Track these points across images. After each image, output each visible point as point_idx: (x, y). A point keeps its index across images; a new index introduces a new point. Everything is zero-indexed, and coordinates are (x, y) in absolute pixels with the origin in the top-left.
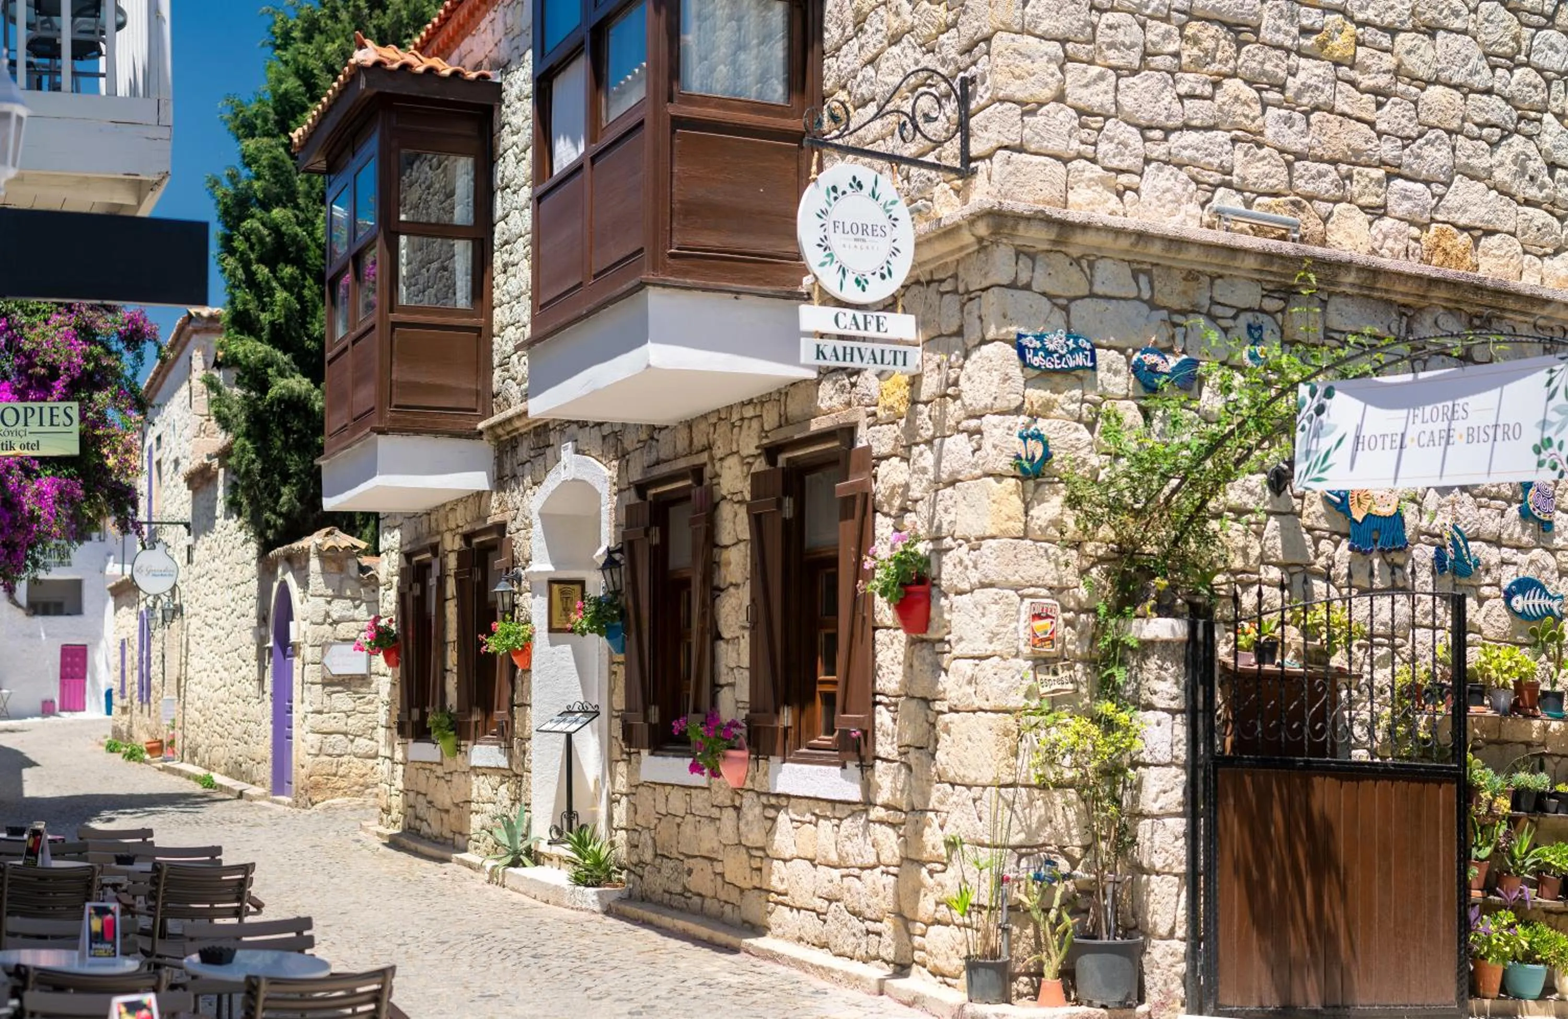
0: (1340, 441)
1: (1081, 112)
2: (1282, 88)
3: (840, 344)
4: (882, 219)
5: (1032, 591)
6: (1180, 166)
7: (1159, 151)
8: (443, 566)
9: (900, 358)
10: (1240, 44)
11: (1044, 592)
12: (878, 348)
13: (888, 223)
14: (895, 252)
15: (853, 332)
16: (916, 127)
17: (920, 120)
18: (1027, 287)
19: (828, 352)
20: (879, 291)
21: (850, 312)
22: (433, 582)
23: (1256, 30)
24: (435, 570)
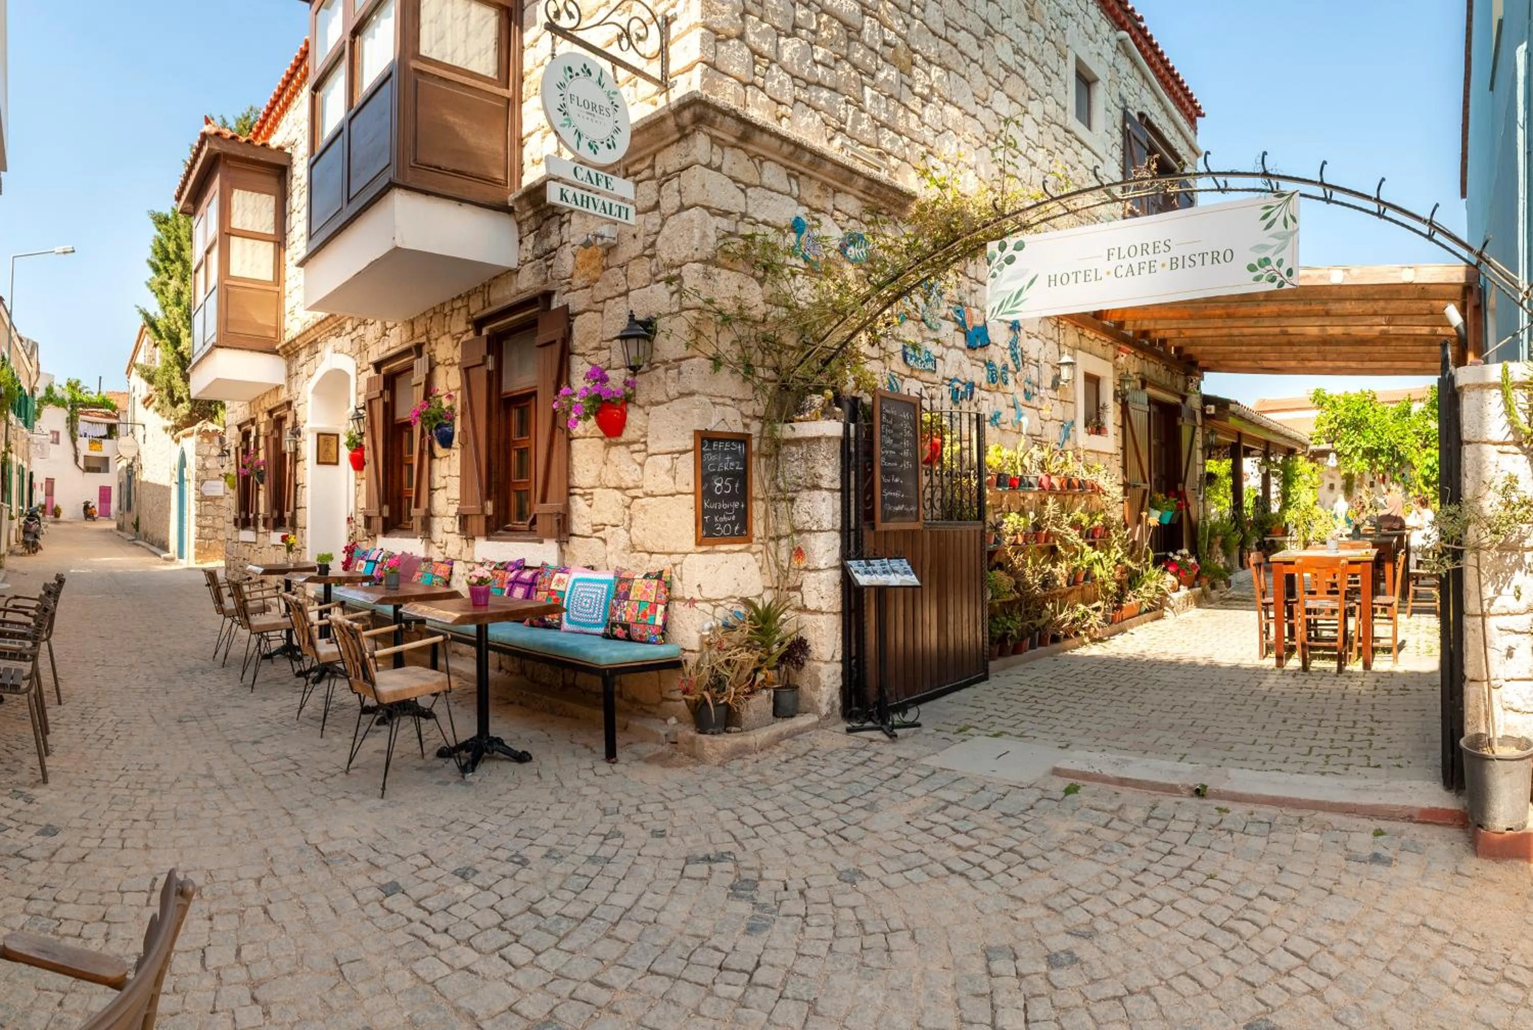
0: (1032, 282)
1: (754, 52)
2: (873, 76)
3: (579, 193)
4: (606, 103)
5: (721, 400)
6: (816, 110)
7: (804, 96)
8: (257, 430)
9: (623, 213)
10: (850, 39)
11: (729, 402)
12: (607, 201)
13: (611, 108)
14: (617, 130)
15: (588, 184)
16: (630, 43)
17: (634, 38)
18: (719, 169)
19: (570, 196)
20: (607, 157)
21: (586, 169)
22: (252, 439)
23: (859, 32)
24: (253, 433)
